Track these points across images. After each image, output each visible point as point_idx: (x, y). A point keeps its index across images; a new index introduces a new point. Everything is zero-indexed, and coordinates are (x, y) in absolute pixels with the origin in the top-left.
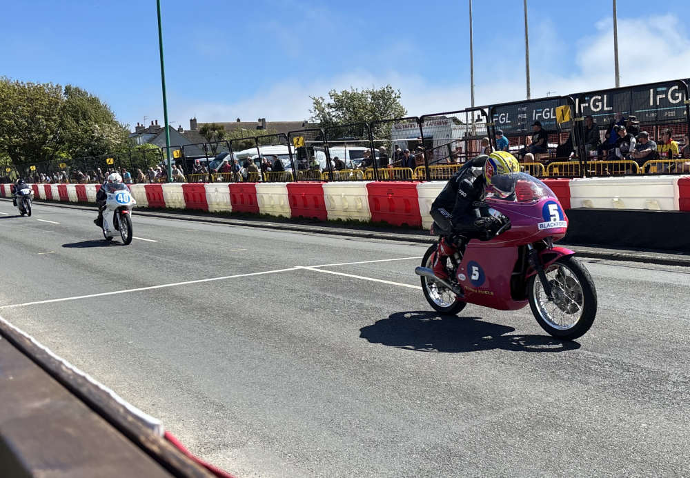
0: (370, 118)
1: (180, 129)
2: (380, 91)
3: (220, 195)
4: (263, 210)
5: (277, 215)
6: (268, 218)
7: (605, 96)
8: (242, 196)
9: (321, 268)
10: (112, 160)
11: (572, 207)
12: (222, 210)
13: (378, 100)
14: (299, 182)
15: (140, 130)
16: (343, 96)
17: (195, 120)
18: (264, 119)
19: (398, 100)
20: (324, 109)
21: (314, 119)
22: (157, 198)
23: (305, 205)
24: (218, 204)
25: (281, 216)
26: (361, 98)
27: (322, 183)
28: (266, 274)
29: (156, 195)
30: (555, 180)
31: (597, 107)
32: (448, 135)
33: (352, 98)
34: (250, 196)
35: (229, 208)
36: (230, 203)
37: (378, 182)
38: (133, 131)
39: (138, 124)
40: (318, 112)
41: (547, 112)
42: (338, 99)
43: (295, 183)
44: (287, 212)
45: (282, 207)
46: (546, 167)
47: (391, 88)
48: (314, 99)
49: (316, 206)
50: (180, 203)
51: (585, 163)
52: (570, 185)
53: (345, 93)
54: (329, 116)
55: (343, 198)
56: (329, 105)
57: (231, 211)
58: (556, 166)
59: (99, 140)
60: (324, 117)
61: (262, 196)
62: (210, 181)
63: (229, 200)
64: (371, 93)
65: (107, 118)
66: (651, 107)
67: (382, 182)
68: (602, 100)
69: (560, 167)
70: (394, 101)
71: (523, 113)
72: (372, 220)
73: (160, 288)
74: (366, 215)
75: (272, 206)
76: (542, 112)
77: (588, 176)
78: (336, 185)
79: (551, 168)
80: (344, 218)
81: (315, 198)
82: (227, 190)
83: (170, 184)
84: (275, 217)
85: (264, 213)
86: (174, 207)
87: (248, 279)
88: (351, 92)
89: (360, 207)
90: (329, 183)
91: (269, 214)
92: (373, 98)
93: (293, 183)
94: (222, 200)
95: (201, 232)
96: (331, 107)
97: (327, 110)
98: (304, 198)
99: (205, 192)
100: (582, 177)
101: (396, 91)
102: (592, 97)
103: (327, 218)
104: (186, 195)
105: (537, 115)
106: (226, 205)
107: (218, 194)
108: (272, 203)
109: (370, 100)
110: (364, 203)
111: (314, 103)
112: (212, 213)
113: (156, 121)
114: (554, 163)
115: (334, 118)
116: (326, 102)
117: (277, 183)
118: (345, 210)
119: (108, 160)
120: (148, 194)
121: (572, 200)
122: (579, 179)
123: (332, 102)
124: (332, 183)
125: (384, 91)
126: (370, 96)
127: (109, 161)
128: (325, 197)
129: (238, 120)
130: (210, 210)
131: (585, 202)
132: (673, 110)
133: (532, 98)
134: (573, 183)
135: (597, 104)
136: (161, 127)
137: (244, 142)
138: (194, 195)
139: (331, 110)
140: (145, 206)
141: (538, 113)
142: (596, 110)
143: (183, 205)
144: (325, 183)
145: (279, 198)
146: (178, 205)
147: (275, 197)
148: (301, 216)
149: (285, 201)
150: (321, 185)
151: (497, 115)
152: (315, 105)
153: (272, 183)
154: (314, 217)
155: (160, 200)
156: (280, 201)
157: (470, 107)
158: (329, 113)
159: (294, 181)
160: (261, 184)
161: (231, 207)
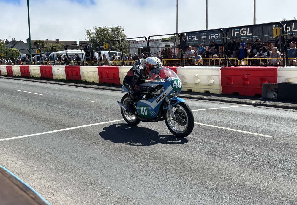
2: (115, 28)
5: (91, 81)
6: (86, 83)
7: (248, 28)
8: (72, 72)
11: (279, 82)
12: (61, 78)
13: (114, 31)
14: (104, 66)
16: (99, 29)
19: (123, 32)
20: (91, 35)
21: (87, 39)
22: (26, 72)
23: (108, 77)
24: (58, 75)
25: (93, 82)
26: (107, 30)
31: (244, 33)
32: (158, 46)
33: (104, 30)
35: (65, 78)
36: (65, 75)
39: (6, 40)
40: (88, 36)
41: (216, 35)
42: (97, 31)
43: (102, 66)
44: (97, 80)
45: (94, 78)
47: (120, 26)
48: (87, 30)
49: (114, 78)
50: (38, 74)
52: (278, 70)
53: (101, 28)
56: (93, 33)
57: (65, 79)
60: (91, 38)
61: (83, 72)
63: (64, 73)
64: (111, 28)
68: (246, 30)
70: (122, 32)
71: (204, 36)
75: (89, 77)
76: (214, 36)
78: (126, 67)
81: (114, 74)
82: (64, 69)
85: (84, 80)
86: (34, 76)
88: (103, 28)
90: (121, 66)
91: (86, 81)
92: (112, 30)
93: (100, 66)
94: (61, 74)
96: (94, 34)
97: (92, 35)
98: (108, 74)
99: (52, 70)
100: (283, 66)
101: (122, 28)
102: (241, 29)
104: (42, 71)
105: (212, 37)
106: (63, 76)
107: (59, 71)
108: (89, 75)
109: (110, 32)
111: (87, 32)
112: (55, 80)
113: (15, 39)
115: (95, 39)
116: (92, 32)
117: (91, 66)
120: (21, 70)
121: (278, 78)
123: (95, 32)
124: (123, 66)
125: (117, 27)
126: (111, 30)
127: (2, 55)
128: (119, 73)
129: (47, 39)
130: (55, 77)
133: (208, 29)
135: (244, 32)
136: (17, 41)
138: (46, 71)
140: (20, 76)
141: (212, 36)
142: (243, 35)
143: (40, 75)
144: (119, 67)
145: (93, 73)
146: (37, 76)
147: (91, 73)
148: (106, 83)
149: (96, 75)
150: (118, 67)
151: (191, 37)
152: (87, 33)
153: (88, 66)
154: (113, 83)
155: (28, 73)
156: (93, 75)
157: (176, 33)
158: (93, 36)
159: (101, 65)
160: (83, 66)
161: (66, 77)
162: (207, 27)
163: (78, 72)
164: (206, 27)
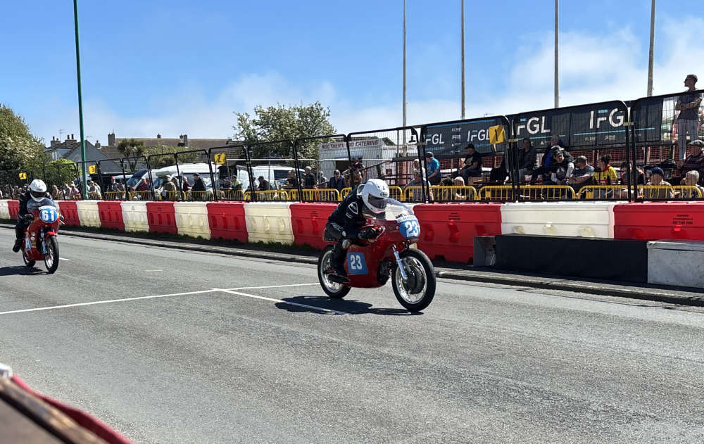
0: (298, 136)
1: (98, 145)
2: (308, 108)
3: (137, 214)
4: (181, 231)
5: (196, 237)
6: (187, 239)
7: (543, 118)
8: (159, 215)
9: (239, 291)
10: (25, 174)
11: (503, 233)
12: (138, 230)
13: (306, 117)
14: (220, 202)
15: (56, 145)
16: (269, 113)
17: (113, 135)
18: (186, 136)
19: (327, 118)
20: (248, 126)
21: (238, 137)
22: (72, 215)
23: (226, 226)
24: (134, 224)
25: (200, 237)
26: (288, 115)
27: (243, 203)
28: (180, 296)
29: (71, 212)
30: (486, 204)
31: (535, 129)
32: (378, 156)
33: (278, 115)
34: (168, 215)
35: (146, 228)
36: (147, 223)
37: (302, 203)
38: (48, 145)
39: (54, 138)
40: (242, 129)
41: (482, 133)
42: (264, 116)
43: (216, 203)
44: (206, 233)
45: (201, 228)
46: (478, 192)
47: (319, 105)
48: (239, 115)
49: (237, 227)
50: (95, 221)
51: (518, 187)
52: (501, 209)
53: (271, 109)
54: (254, 133)
55: (265, 220)
56: (254, 121)
57: (148, 231)
58: (488, 190)
59: (12, 153)
60: (248, 135)
61: (181, 216)
62: (127, 198)
63: (144, 218)
64: (298, 110)
65: (21, 131)
66: (592, 130)
67: (306, 203)
68: (539, 123)
69: (493, 191)
70: (323, 118)
71: (458, 133)
72: (294, 244)
73: (71, 308)
74: (289, 238)
75: (191, 227)
76: (477, 134)
77: (521, 200)
78: (258, 205)
79: (483, 193)
80: (265, 241)
81: (236, 219)
82: (145, 209)
83: (85, 201)
84: (193, 238)
85: (182, 234)
86: (88, 226)
87: (162, 300)
88: (277, 109)
89: (282, 230)
90: (251, 203)
91: (187, 235)
92: (301, 116)
93: (213, 202)
94: (138, 219)
95: (116, 253)
96: (257, 124)
97: (252, 127)
98: (224, 219)
99: (121, 211)
100: (514, 201)
101: (325, 108)
102: (530, 118)
103: (247, 239)
104: (101, 213)
105: (472, 136)
106: (142, 224)
107: (135, 212)
108: (191, 223)
109: (297, 117)
110: (287, 225)
111: (239, 120)
112: (128, 233)
113: (72, 135)
114: (486, 187)
115: (259, 136)
116: (251, 119)
117: (196, 202)
118: (267, 233)
119: (20, 175)
120: (62, 211)
121: (502, 226)
122: (511, 204)
123: (258, 118)
124: (254, 203)
125: (312, 108)
126: (298, 113)
127: (22, 176)
128: (246, 218)
129: (159, 136)
130: (126, 229)
131: (517, 228)
132: (614, 134)
133: (466, 118)
134: (504, 207)
135: (535, 126)
136: (78, 141)
137: (165, 159)
138: (109, 213)
139: (256, 127)
141: (474, 134)
142: (533, 132)
143: (98, 223)
144: (247, 203)
145: (199, 218)
146: (93, 224)
147: (195, 217)
148: (221, 238)
149: (204, 221)
150: (243, 205)
151: (430, 135)
152: (240, 122)
153: (191, 202)
154: (235, 239)
155: (74, 217)
156: (199, 222)
157: (402, 126)
158: (254, 130)
159: (215, 201)
160: (180, 202)
161: (148, 227)
162: (463, 114)
163: (171, 216)
164: (461, 115)
